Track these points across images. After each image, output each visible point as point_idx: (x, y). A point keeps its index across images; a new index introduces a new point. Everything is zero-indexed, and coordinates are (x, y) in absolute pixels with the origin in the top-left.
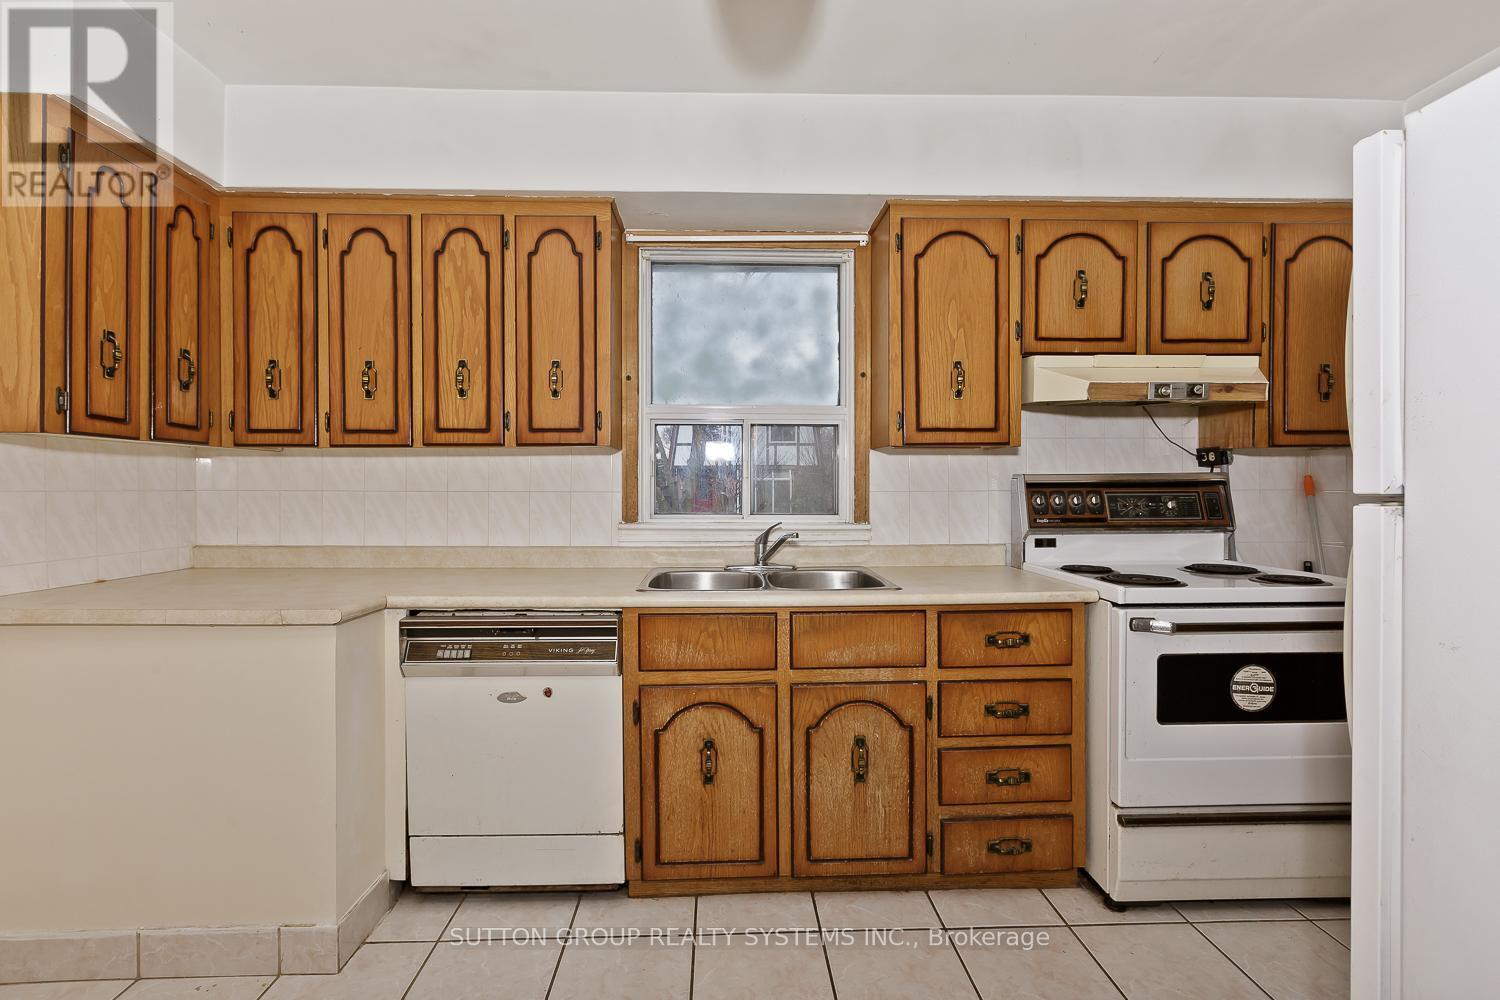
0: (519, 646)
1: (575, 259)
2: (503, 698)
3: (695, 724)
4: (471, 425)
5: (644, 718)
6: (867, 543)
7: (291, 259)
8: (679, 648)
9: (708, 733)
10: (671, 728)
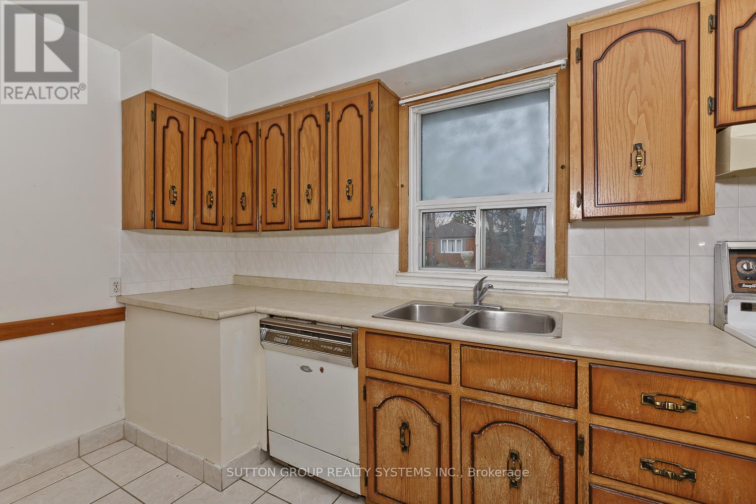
0: (309, 341)
1: (358, 120)
2: (303, 368)
3: (397, 409)
4: (313, 218)
5: (368, 398)
6: (566, 295)
7: (249, 144)
8: (387, 357)
9: (405, 418)
10: (383, 408)
